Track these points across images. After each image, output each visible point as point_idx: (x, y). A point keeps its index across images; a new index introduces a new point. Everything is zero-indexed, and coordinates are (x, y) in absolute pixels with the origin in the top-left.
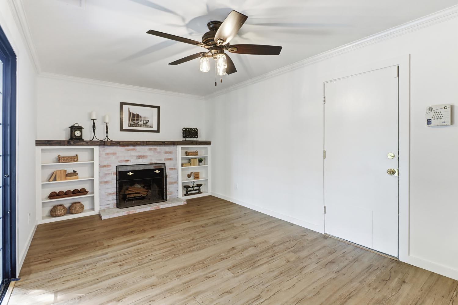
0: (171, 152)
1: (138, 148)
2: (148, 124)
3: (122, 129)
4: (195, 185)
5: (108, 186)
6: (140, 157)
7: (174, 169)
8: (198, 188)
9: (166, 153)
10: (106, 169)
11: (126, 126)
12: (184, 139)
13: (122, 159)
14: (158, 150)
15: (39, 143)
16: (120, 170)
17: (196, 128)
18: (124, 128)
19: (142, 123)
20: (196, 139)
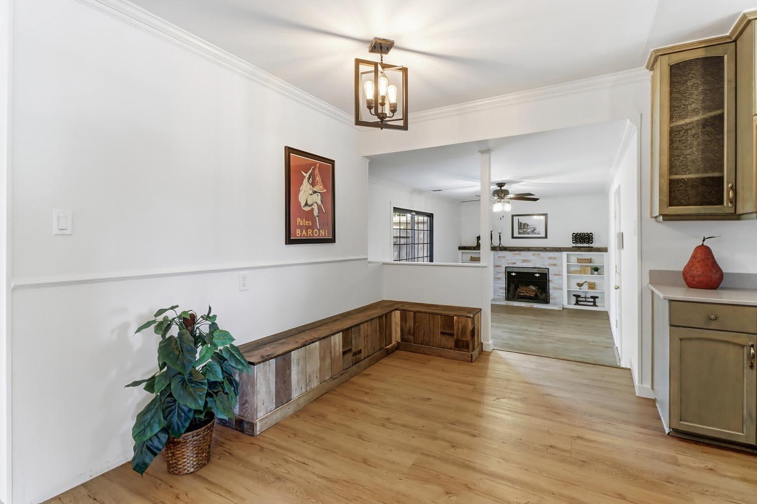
0: (555, 258)
1: (523, 253)
2: (535, 231)
3: (513, 237)
4: (589, 295)
5: (499, 281)
6: (525, 261)
7: (559, 275)
8: (592, 300)
9: (550, 258)
10: (498, 268)
11: (516, 235)
12: (574, 245)
13: (510, 261)
14: (542, 256)
15: (460, 248)
16: (509, 270)
17: (591, 232)
18: (514, 236)
19: (529, 230)
20: (591, 245)
